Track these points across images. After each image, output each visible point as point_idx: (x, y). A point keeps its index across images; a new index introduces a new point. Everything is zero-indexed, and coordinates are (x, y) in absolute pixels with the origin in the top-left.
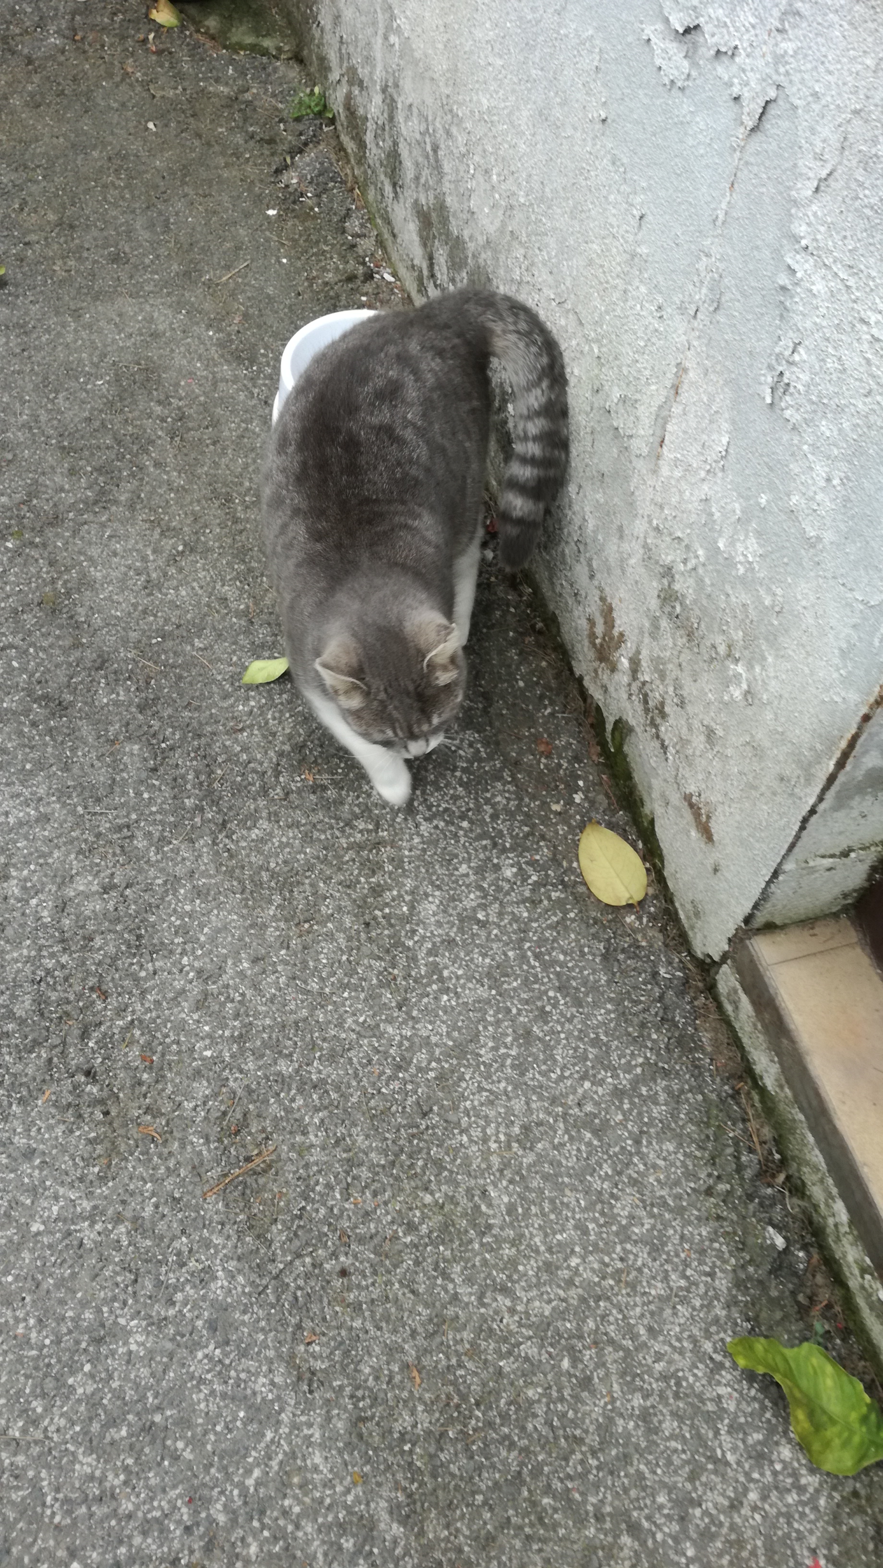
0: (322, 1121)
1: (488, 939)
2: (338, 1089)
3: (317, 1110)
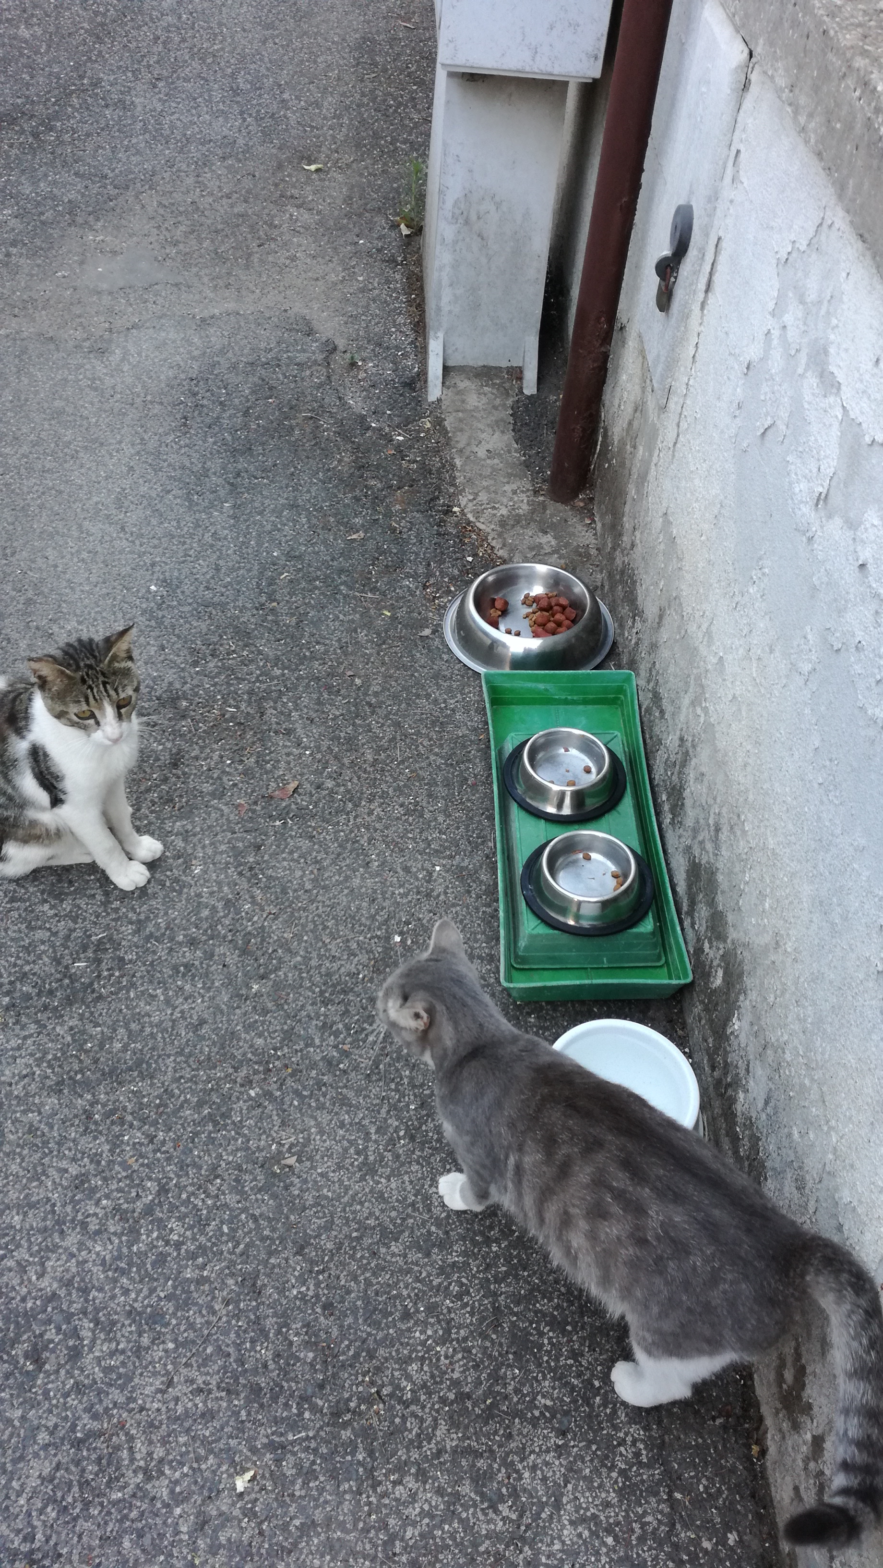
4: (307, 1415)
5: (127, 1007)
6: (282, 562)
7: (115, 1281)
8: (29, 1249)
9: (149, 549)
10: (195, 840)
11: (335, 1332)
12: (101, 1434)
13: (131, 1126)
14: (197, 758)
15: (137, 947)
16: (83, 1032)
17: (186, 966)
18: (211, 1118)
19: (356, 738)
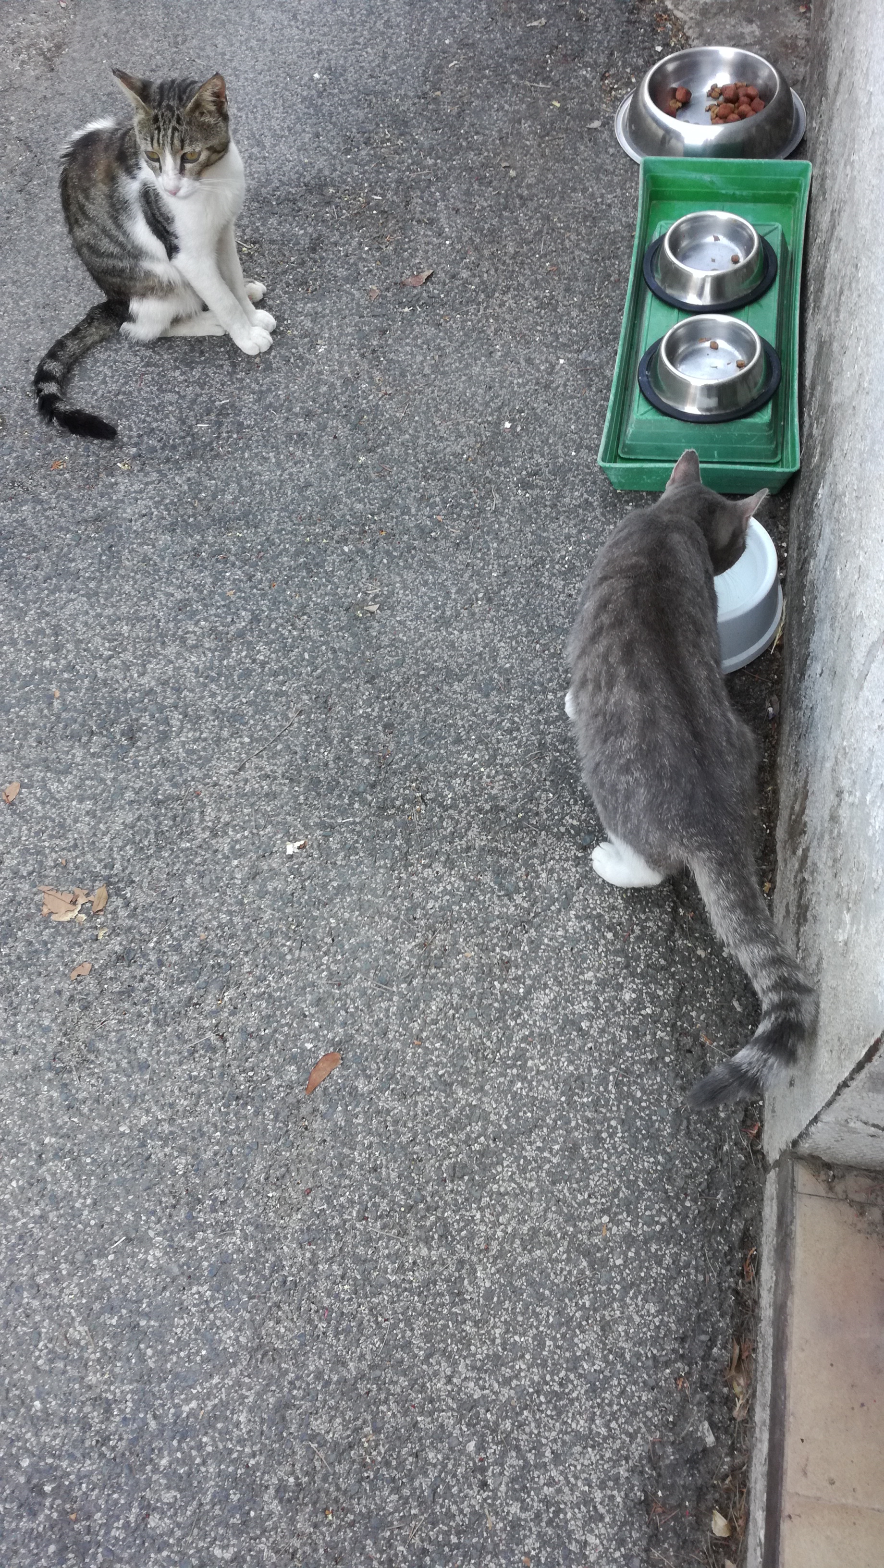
0: (370, 1146)
1: (581, 1049)
2: (396, 1122)
3: (370, 1132)
4: (356, 806)
5: (241, 466)
6: (453, 50)
7: (205, 685)
8: (134, 653)
9: (318, 37)
10: (323, 321)
11: (392, 746)
12: (178, 798)
13: (233, 565)
14: (336, 244)
15: (256, 415)
16: (199, 484)
17: (299, 435)
18: (306, 565)
19: (501, 230)
